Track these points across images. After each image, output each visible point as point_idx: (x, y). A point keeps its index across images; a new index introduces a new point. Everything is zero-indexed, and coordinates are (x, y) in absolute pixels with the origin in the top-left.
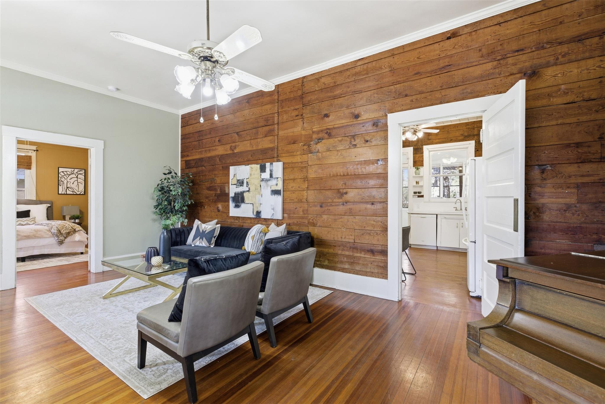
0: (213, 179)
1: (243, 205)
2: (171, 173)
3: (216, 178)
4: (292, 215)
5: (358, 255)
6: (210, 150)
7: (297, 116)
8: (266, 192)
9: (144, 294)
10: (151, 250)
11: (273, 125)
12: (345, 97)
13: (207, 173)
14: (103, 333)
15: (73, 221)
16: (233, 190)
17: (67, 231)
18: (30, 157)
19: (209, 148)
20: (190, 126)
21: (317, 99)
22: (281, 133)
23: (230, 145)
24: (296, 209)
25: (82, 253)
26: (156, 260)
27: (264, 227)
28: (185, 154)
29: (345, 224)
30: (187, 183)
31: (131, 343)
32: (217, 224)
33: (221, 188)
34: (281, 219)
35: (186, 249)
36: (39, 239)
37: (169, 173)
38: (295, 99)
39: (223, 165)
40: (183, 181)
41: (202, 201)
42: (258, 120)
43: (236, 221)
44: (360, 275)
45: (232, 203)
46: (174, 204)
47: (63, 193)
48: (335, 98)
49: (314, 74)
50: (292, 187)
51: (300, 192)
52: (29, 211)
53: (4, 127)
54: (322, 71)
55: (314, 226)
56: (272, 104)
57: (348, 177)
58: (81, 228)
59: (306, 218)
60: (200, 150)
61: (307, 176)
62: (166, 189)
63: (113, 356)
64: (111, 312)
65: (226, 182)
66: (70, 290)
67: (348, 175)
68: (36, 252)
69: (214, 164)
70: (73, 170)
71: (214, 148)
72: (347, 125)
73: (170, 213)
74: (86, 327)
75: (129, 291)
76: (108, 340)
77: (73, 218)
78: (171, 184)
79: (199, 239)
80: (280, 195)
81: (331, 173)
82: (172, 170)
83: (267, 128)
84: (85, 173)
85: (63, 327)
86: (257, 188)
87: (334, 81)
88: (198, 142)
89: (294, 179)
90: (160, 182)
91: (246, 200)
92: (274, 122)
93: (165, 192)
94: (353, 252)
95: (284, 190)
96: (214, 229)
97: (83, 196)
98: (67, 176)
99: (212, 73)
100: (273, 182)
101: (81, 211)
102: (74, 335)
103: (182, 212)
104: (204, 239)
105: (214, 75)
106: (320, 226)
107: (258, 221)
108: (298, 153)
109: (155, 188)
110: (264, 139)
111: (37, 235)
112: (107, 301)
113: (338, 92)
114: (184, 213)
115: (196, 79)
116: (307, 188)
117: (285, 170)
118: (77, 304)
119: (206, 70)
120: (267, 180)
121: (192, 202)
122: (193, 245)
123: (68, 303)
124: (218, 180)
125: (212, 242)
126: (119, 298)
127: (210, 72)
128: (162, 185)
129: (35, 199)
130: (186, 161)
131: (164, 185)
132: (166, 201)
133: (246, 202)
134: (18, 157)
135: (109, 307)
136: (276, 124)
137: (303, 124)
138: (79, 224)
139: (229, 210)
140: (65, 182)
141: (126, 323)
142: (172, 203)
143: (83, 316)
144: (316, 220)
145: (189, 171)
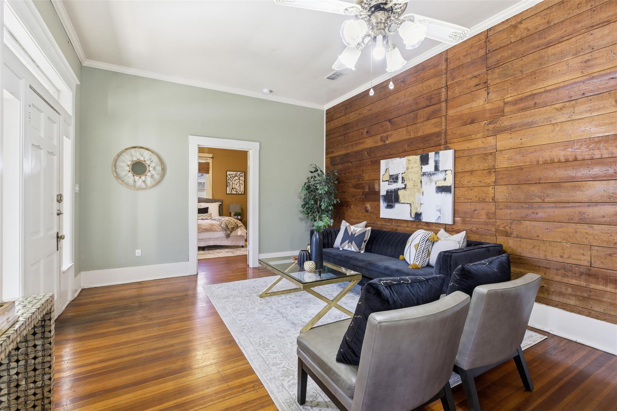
0: (360, 175)
1: (397, 205)
2: (316, 171)
3: (364, 175)
4: (469, 219)
5: (600, 287)
6: (356, 144)
7: (477, 85)
8: (429, 188)
9: (295, 298)
10: (304, 254)
11: (439, 103)
12: (570, 40)
13: (353, 170)
14: (261, 339)
15: (236, 217)
16: (384, 188)
17: (232, 226)
18: (208, 163)
19: (355, 142)
20: (335, 121)
21: (513, 55)
22: (451, 112)
23: (380, 136)
24: (475, 210)
25: (243, 247)
26: (309, 265)
27: (431, 234)
28: (330, 150)
29: (570, 237)
30: (332, 181)
31: (288, 362)
32: (366, 226)
33: (369, 185)
34: (451, 224)
35: (334, 253)
36: (213, 232)
37: (315, 171)
38: (473, 63)
39: (372, 160)
40: (329, 179)
41: (347, 200)
42: (418, 101)
43: (388, 224)
44: (605, 320)
45: (384, 203)
46: (320, 203)
47: (230, 193)
48: (548, 45)
49: (507, 20)
50: (468, 182)
51: (482, 188)
52: (208, 208)
53: (190, 137)
54: (521, 13)
55: (507, 236)
56: (437, 77)
57: (577, 163)
58: (242, 224)
59: (493, 224)
60: (345, 145)
61: (494, 166)
62: (312, 187)
63: (271, 374)
64: (267, 315)
65: (376, 179)
66: (234, 282)
67: (576, 160)
68: (212, 243)
69: (361, 159)
70: (236, 172)
71: (361, 141)
72: (575, 83)
73: (317, 213)
74: (247, 328)
75: (281, 292)
76: (266, 350)
77: (236, 214)
78: (317, 182)
79: (348, 243)
80: (450, 192)
81: (541, 159)
82: (318, 168)
83: (430, 109)
84: (245, 175)
85: (228, 324)
86: (416, 184)
87: (546, 20)
88: (343, 137)
89: (472, 172)
90: (307, 181)
91: (402, 199)
92: (440, 99)
93: (312, 191)
94: (586, 281)
95: (457, 186)
96: (365, 233)
97: (243, 195)
98: (232, 178)
99: (385, 27)
100: (440, 176)
101: (242, 209)
102: (237, 335)
103: (327, 212)
104: (353, 242)
105: (389, 28)
106: (517, 237)
107: (417, 225)
108: (479, 135)
109: (303, 187)
110: (425, 123)
111: (212, 229)
112: (263, 300)
113: (554, 35)
114: (330, 212)
115: (363, 42)
116: (495, 182)
117: (457, 160)
118: (239, 299)
119: (378, 23)
120: (430, 174)
121: (337, 202)
122: (341, 249)
123: (232, 297)
124: (366, 177)
125: (362, 247)
126: (274, 298)
127: (383, 25)
128: (309, 184)
129: (211, 198)
130: (331, 158)
131: (310, 184)
132: (312, 200)
133: (402, 202)
134: (200, 164)
135: (265, 308)
136: (443, 102)
137: (488, 94)
138: (241, 220)
139: (379, 211)
140: (231, 183)
141: (281, 332)
142: (318, 202)
143: (244, 313)
144: (510, 228)
145: (334, 168)
